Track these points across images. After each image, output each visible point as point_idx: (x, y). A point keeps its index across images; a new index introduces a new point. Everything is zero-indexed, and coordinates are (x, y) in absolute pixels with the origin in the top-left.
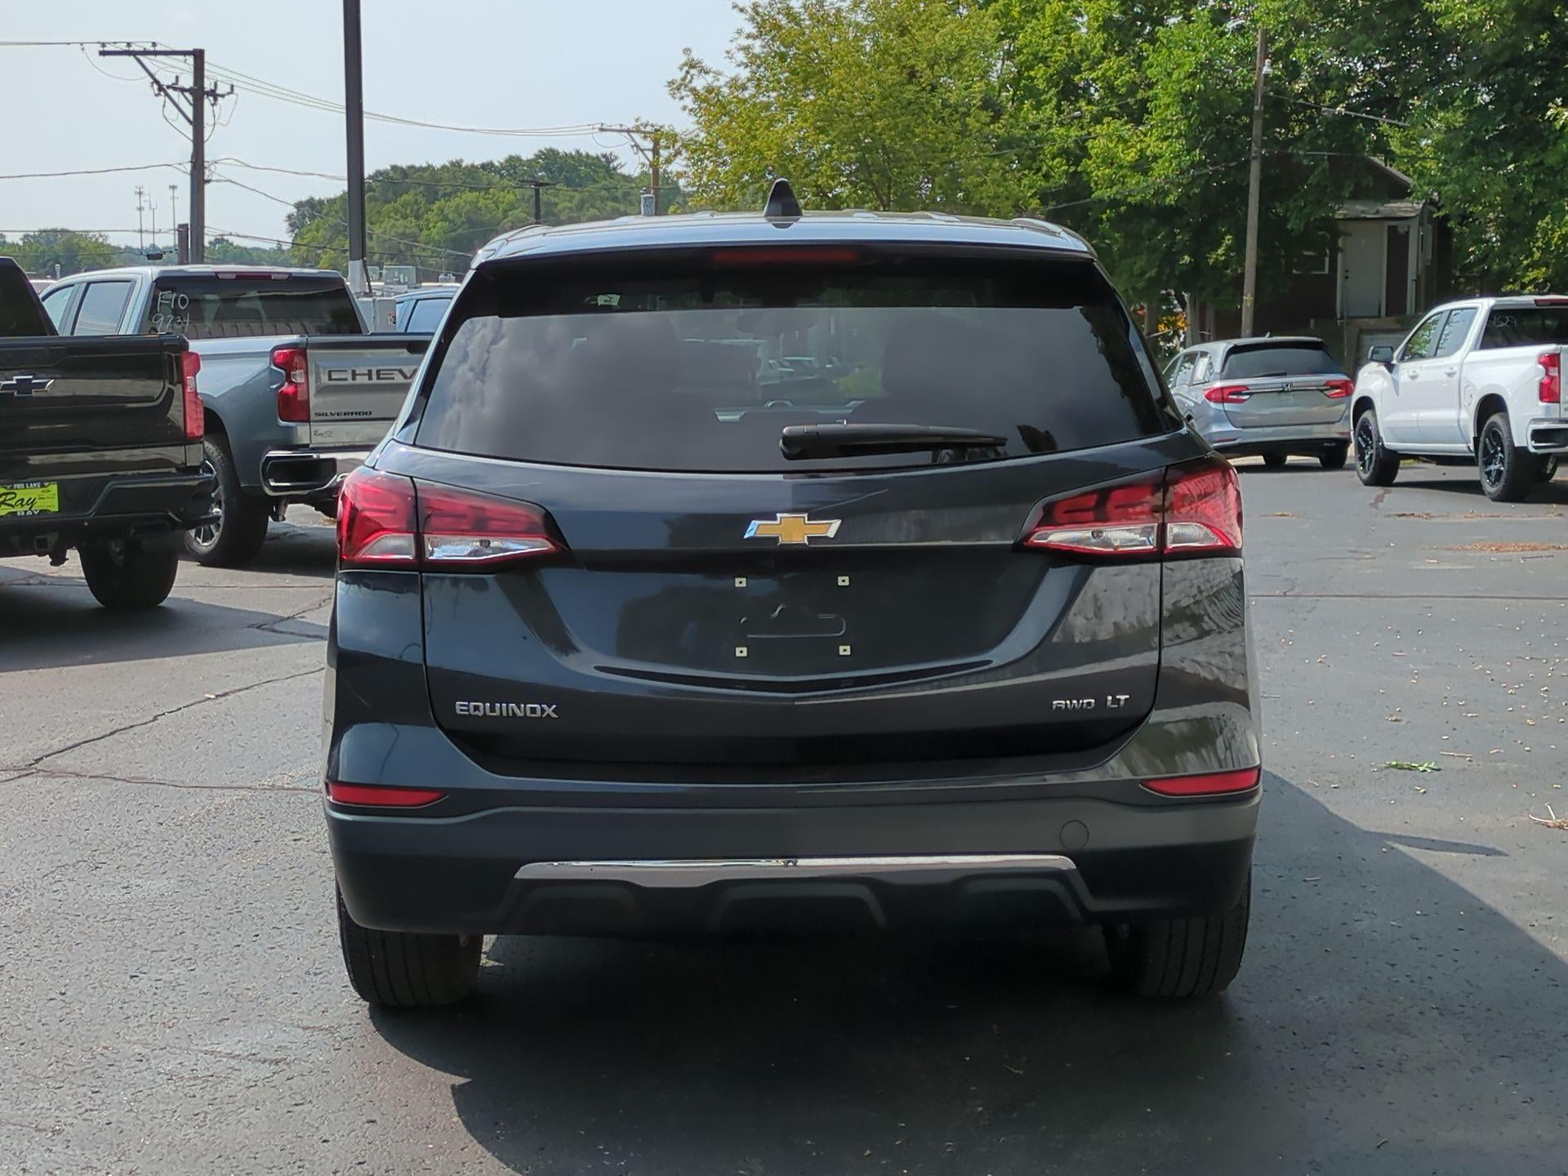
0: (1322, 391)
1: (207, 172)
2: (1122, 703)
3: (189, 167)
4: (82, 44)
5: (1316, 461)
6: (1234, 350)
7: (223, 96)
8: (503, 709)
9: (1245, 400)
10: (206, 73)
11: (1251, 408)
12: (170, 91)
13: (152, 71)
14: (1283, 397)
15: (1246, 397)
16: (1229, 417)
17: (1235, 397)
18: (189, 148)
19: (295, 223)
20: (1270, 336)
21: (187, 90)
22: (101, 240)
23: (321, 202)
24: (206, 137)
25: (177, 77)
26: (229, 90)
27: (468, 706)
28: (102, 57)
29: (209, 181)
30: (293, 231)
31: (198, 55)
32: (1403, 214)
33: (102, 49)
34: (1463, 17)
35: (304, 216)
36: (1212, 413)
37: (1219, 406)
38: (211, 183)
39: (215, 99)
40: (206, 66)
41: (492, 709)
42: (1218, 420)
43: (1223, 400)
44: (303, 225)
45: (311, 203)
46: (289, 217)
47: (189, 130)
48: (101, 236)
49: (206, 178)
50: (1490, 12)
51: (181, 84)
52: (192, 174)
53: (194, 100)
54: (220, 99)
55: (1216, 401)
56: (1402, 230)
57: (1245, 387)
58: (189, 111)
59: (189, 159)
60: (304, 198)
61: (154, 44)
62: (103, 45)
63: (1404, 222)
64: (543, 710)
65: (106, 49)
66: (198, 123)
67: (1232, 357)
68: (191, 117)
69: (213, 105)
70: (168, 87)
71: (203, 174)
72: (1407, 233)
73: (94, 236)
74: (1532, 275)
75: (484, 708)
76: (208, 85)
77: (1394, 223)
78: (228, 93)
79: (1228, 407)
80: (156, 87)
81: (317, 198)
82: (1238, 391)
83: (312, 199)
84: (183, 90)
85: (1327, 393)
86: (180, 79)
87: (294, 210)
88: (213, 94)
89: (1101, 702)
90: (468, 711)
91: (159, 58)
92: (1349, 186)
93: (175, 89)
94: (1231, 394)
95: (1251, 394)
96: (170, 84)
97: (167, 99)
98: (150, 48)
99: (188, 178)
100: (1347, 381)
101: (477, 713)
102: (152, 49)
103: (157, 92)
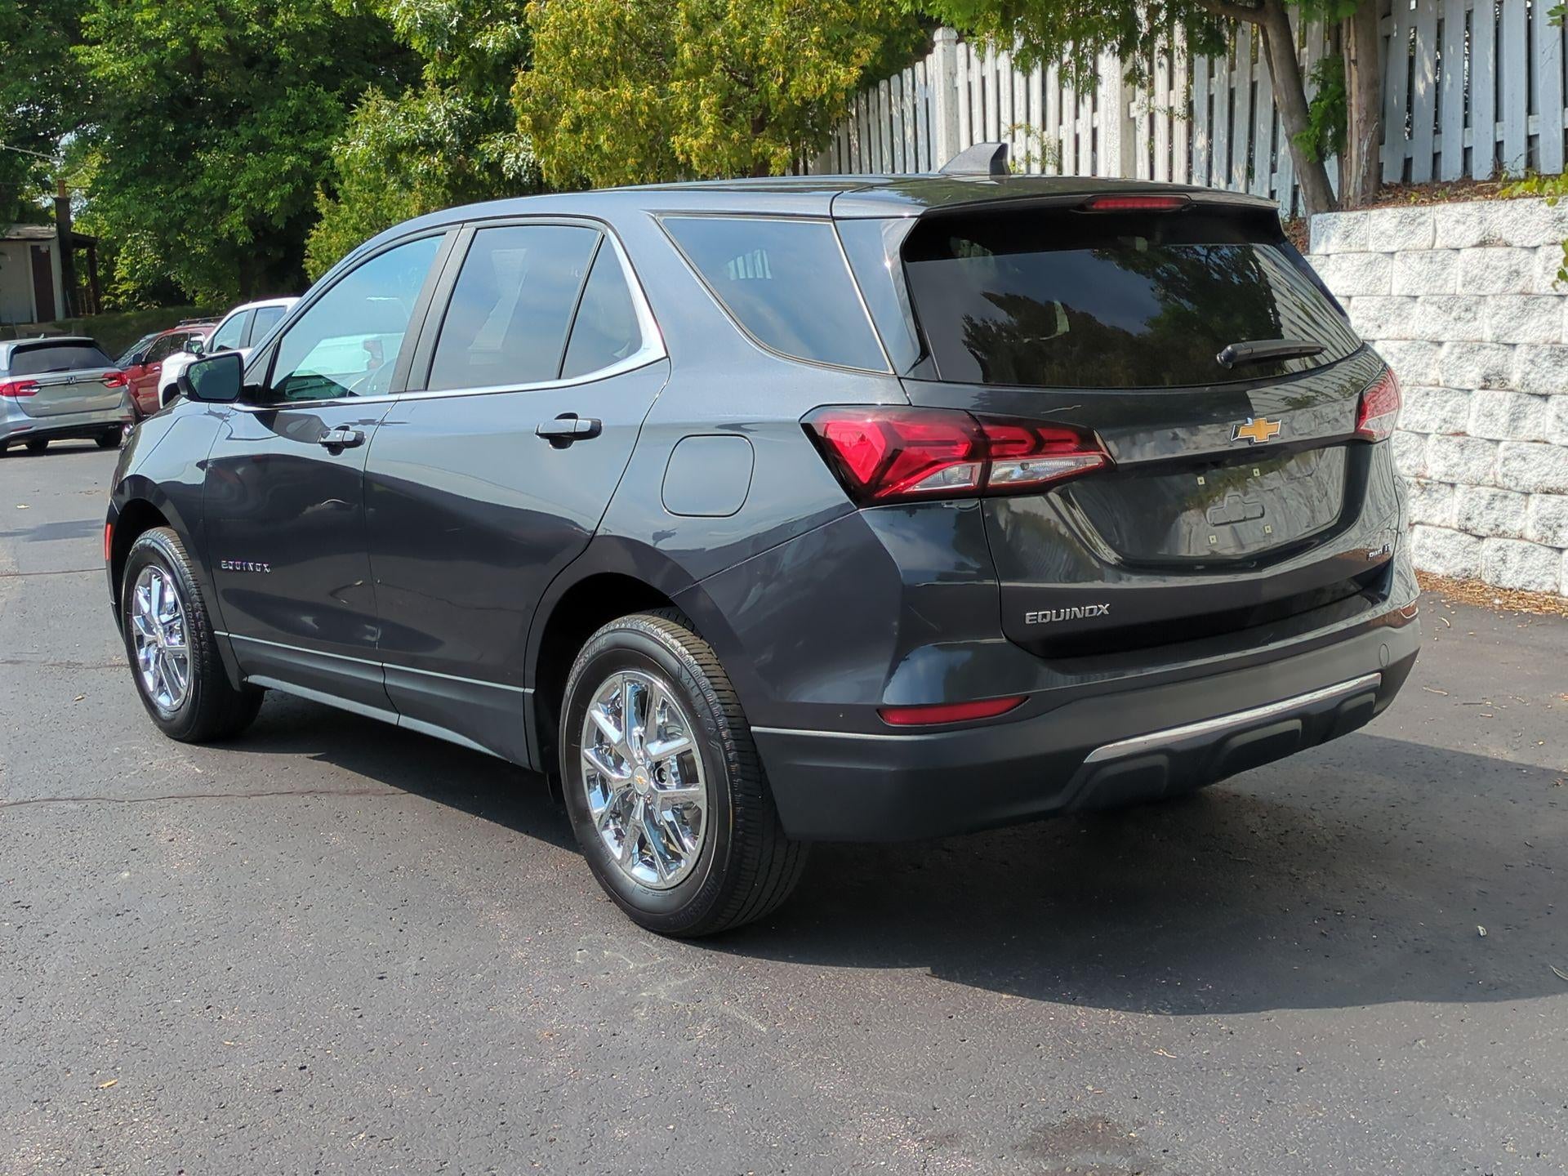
0: (102, 382)
5: (92, 442)
6: (19, 350)
8: (1066, 613)
9: (35, 393)
11: (42, 400)
14: (69, 388)
15: (36, 390)
16: (23, 409)
17: (26, 391)
20: (45, 337)
27: (1037, 615)
32: (40, 236)
34: (113, 70)
36: (5, 405)
37: (12, 399)
41: (1058, 615)
42: (12, 411)
43: (15, 394)
50: (134, 68)
55: (8, 395)
56: (43, 249)
57: (34, 382)
63: (46, 243)
64: (1099, 609)
67: (15, 356)
72: (48, 251)
74: (123, 288)
75: (1050, 615)
77: (35, 243)
79: (20, 399)
82: (30, 385)
85: (106, 383)
90: (1036, 620)
92: (15, 211)
94: (21, 388)
95: (40, 387)
100: (120, 373)
101: (1044, 621)
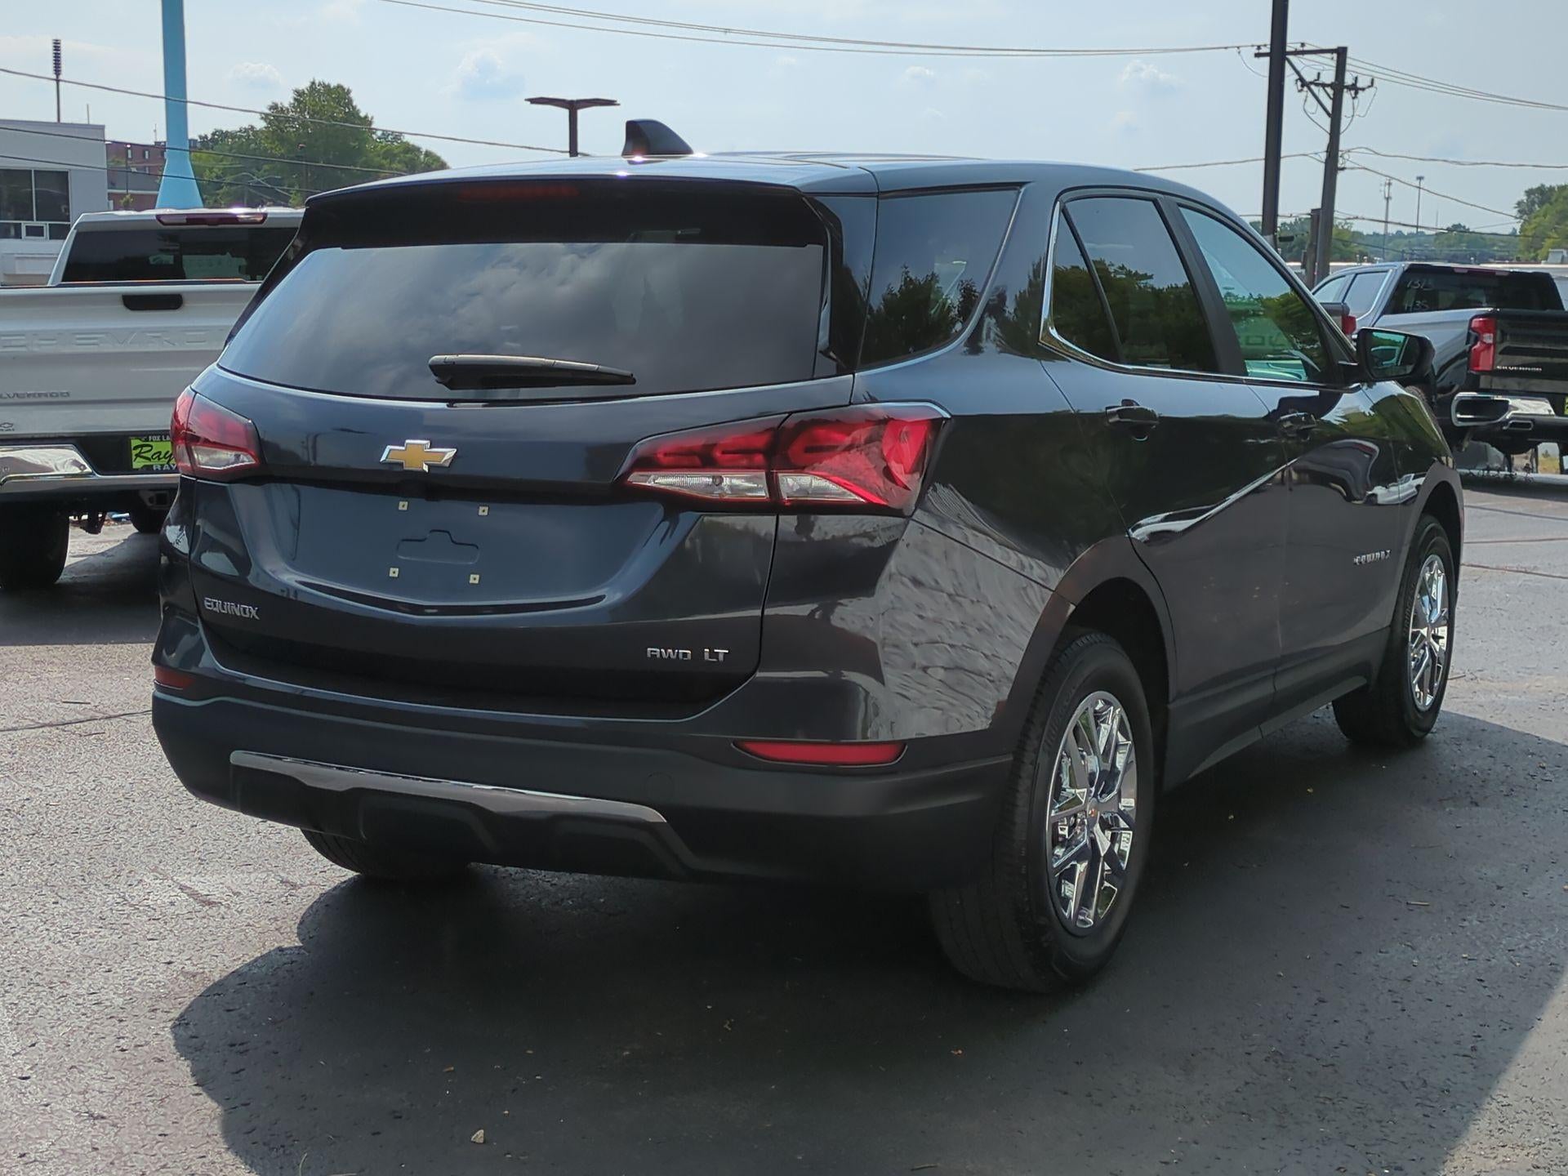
1: (1340, 160)
2: (721, 657)
3: (1324, 156)
4: (1238, 48)
7: (1363, 89)
10: (1348, 67)
12: (1313, 87)
13: (1299, 69)
18: (1325, 140)
19: (1524, 210)
21: (1328, 85)
22: (1346, 227)
23: (1551, 189)
24: (1342, 128)
25: (1319, 74)
26: (1370, 84)
28: (1257, 59)
29: (1343, 169)
30: (1521, 218)
31: (1341, 53)
33: (1257, 51)
35: (1533, 203)
38: (1346, 171)
39: (1356, 93)
40: (1348, 61)
44: (1531, 211)
45: (1541, 190)
46: (1519, 204)
47: (1326, 122)
48: (1346, 223)
49: (1339, 166)
51: (1323, 79)
52: (1327, 162)
53: (1334, 95)
54: (1360, 92)
58: (1329, 104)
59: (1325, 149)
60: (1535, 186)
61: (1303, 45)
62: (1259, 48)
65: (1261, 51)
66: (1335, 116)
68: (1330, 109)
69: (1354, 98)
70: (1311, 83)
71: (1337, 161)
73: (1340, 223)
76: (1349, 80)
78: (1369, 87)
80: (1299, 83)
81: (1547, 185)
83: (1543, 186)
84: (1324, 85)
86: (1321, 75)
87: (1524, 198)
88: (1354, 88)
89: (698, 655)
91: (1306, 56)
93: (1317, 85)
96: (1312, 80)
97: (1309, 93)
98: (1299, 48)
99: (1322, 166)
102: (1301, 49)
103: (1300, 88)
